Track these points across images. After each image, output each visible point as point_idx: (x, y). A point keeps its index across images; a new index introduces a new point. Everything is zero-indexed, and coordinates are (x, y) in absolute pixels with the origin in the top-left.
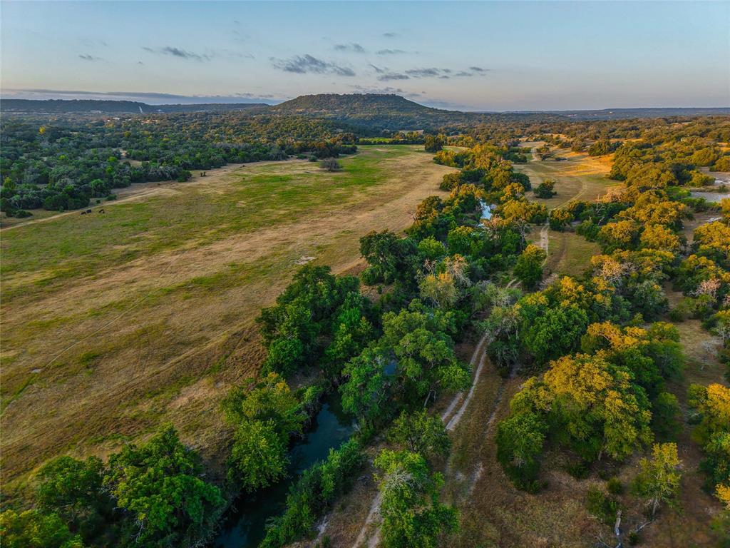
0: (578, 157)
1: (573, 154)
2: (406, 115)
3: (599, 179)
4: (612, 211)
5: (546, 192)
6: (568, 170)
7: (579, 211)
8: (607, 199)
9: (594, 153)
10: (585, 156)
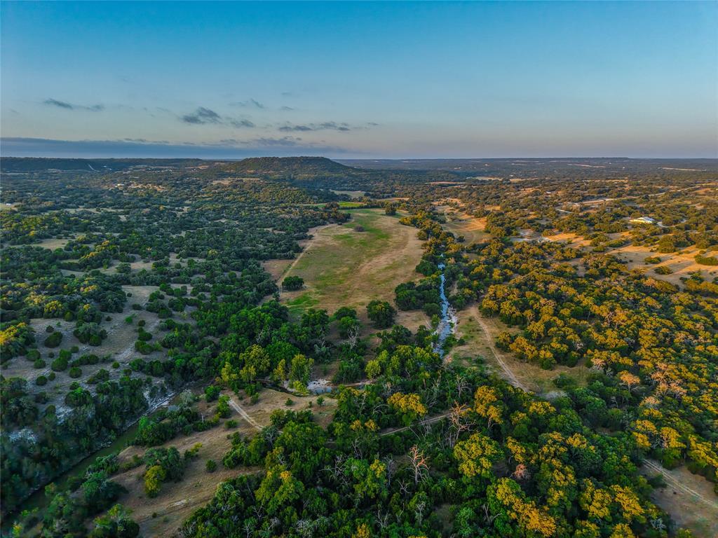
0: (469, 219)
1: (466, 217)
2: (337, 175)
3: (479, 232)
4: (484, 246)
5: (461, 240)
6: (467, 227)
7: (474, 247)
8: (483, 242)
9: (478, 216)
10: (472, 218)
